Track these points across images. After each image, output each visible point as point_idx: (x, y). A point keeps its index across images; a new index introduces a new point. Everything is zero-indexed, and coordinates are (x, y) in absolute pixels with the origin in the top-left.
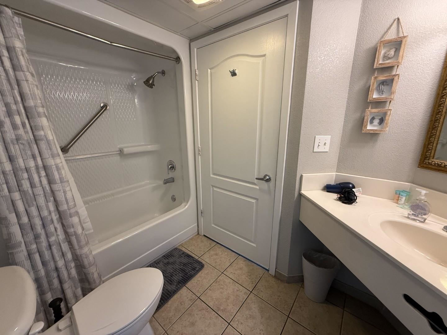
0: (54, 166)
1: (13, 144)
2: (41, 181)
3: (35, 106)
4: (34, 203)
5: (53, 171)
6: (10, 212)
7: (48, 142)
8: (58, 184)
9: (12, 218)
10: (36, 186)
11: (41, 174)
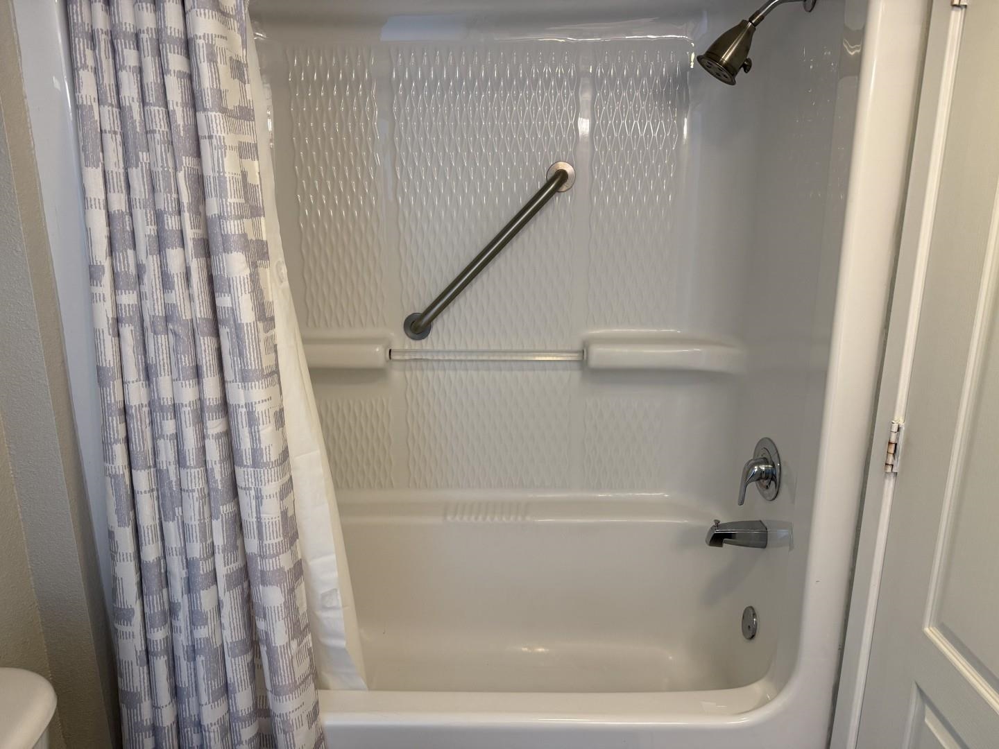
0: (244, 410)
1: (155, 333)
2: (203, 450)
3: (220, 217)
4: (178, 511)
5: (238, 426)
6: (121, 523)
7: (238, 328)
8: (245, 469)
9: (125, 537)
10: (186, 464)
11: (207, 429)
